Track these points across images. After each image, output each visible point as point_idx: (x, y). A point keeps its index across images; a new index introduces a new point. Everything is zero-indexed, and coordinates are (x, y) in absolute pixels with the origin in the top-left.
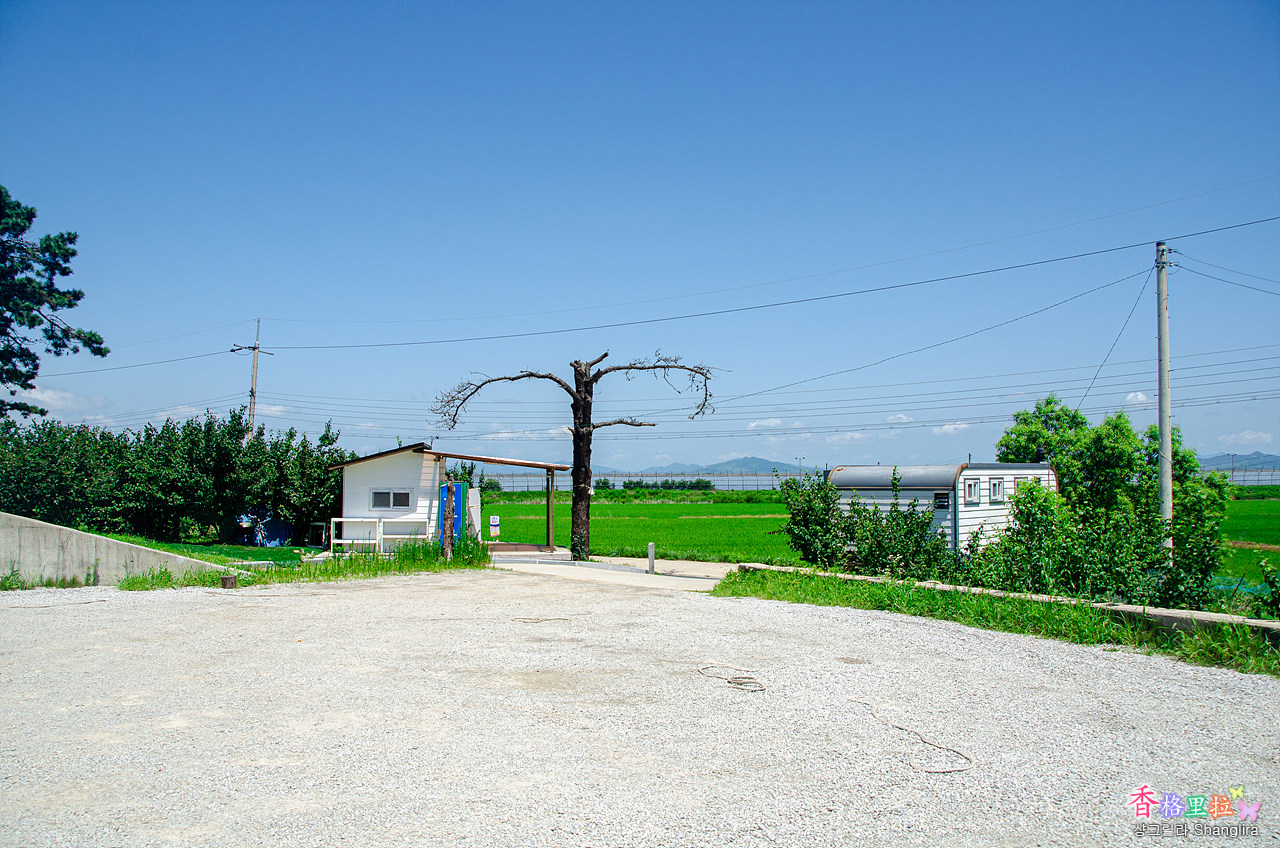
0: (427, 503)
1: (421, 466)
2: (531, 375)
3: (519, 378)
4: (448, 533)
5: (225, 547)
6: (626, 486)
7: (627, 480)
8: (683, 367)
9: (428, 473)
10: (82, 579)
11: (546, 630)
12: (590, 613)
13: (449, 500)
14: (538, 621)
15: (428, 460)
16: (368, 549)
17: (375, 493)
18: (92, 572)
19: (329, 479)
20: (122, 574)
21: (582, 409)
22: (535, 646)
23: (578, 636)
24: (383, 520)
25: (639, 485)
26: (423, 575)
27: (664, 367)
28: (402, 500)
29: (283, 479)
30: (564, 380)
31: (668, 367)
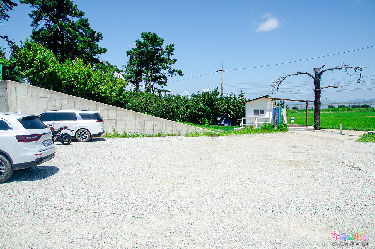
0: (269, 113)
1: (267, 102)
2: (301, 73)
3: (297, 74)
4: (275, 122)
5: (214, 126)
6: (339, 107)
7: (339, 105)
8: (351, 68)
9: (270, 104)
10: (177, 134)
11: (298, 150)
12: (313, 145)
13: (276, 112)
14: (296, 147)
15: (269, 100)
16: (252, 127)
17: (255, 110)
18: (179, 132)
19: (241, 107)
20: (186, 133)
21: (317, 83)
22: (293, 154)
23: (307, 152)
24: (257, 118)
25: (343, 106)
26: (268, 134)
27: (345, 68)
28: (262, 112)
29: (229, 107)
30: (311, 74)
31: (346, 68)
